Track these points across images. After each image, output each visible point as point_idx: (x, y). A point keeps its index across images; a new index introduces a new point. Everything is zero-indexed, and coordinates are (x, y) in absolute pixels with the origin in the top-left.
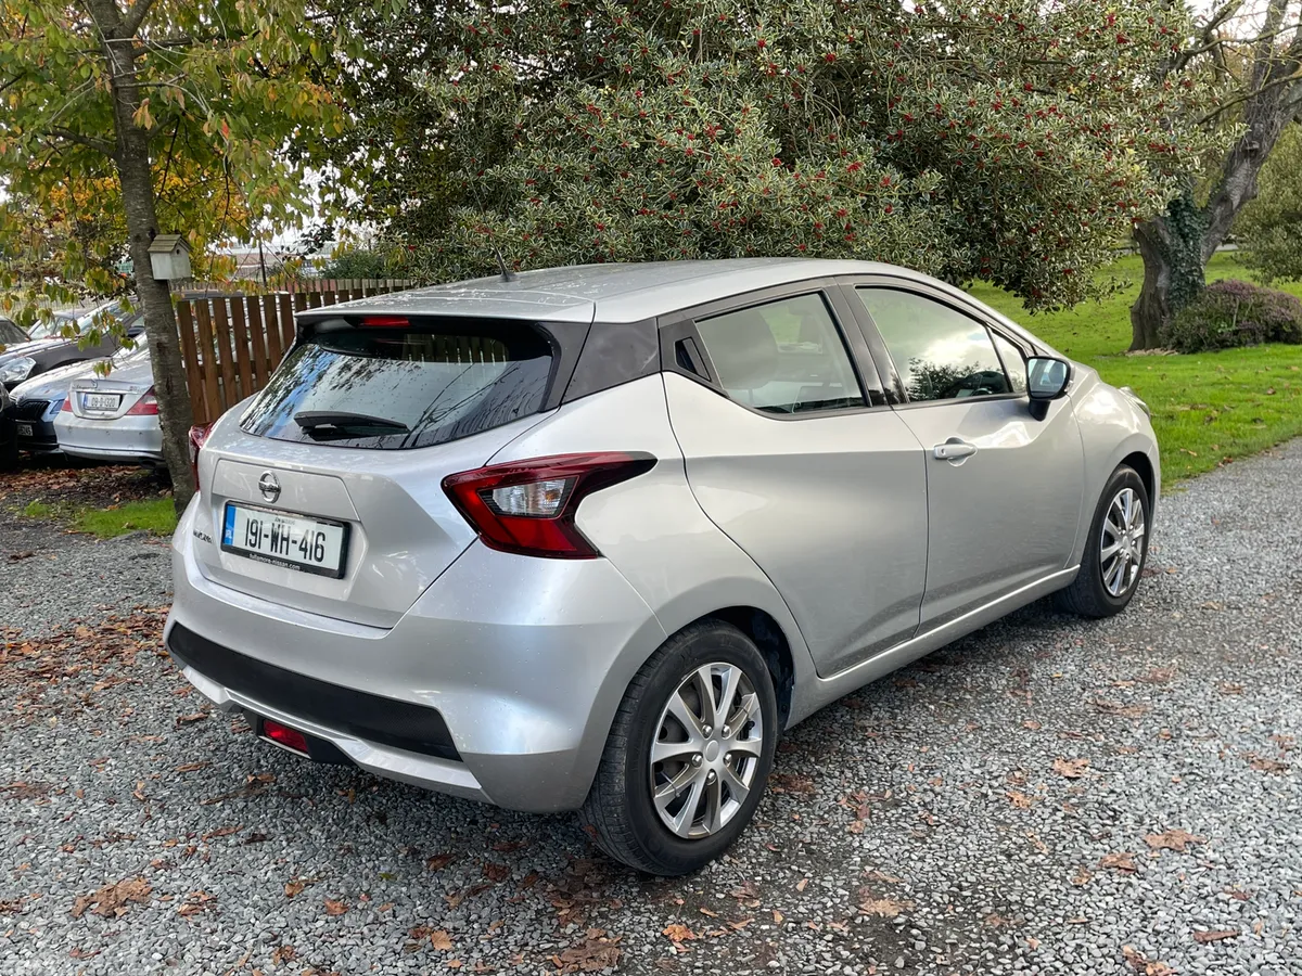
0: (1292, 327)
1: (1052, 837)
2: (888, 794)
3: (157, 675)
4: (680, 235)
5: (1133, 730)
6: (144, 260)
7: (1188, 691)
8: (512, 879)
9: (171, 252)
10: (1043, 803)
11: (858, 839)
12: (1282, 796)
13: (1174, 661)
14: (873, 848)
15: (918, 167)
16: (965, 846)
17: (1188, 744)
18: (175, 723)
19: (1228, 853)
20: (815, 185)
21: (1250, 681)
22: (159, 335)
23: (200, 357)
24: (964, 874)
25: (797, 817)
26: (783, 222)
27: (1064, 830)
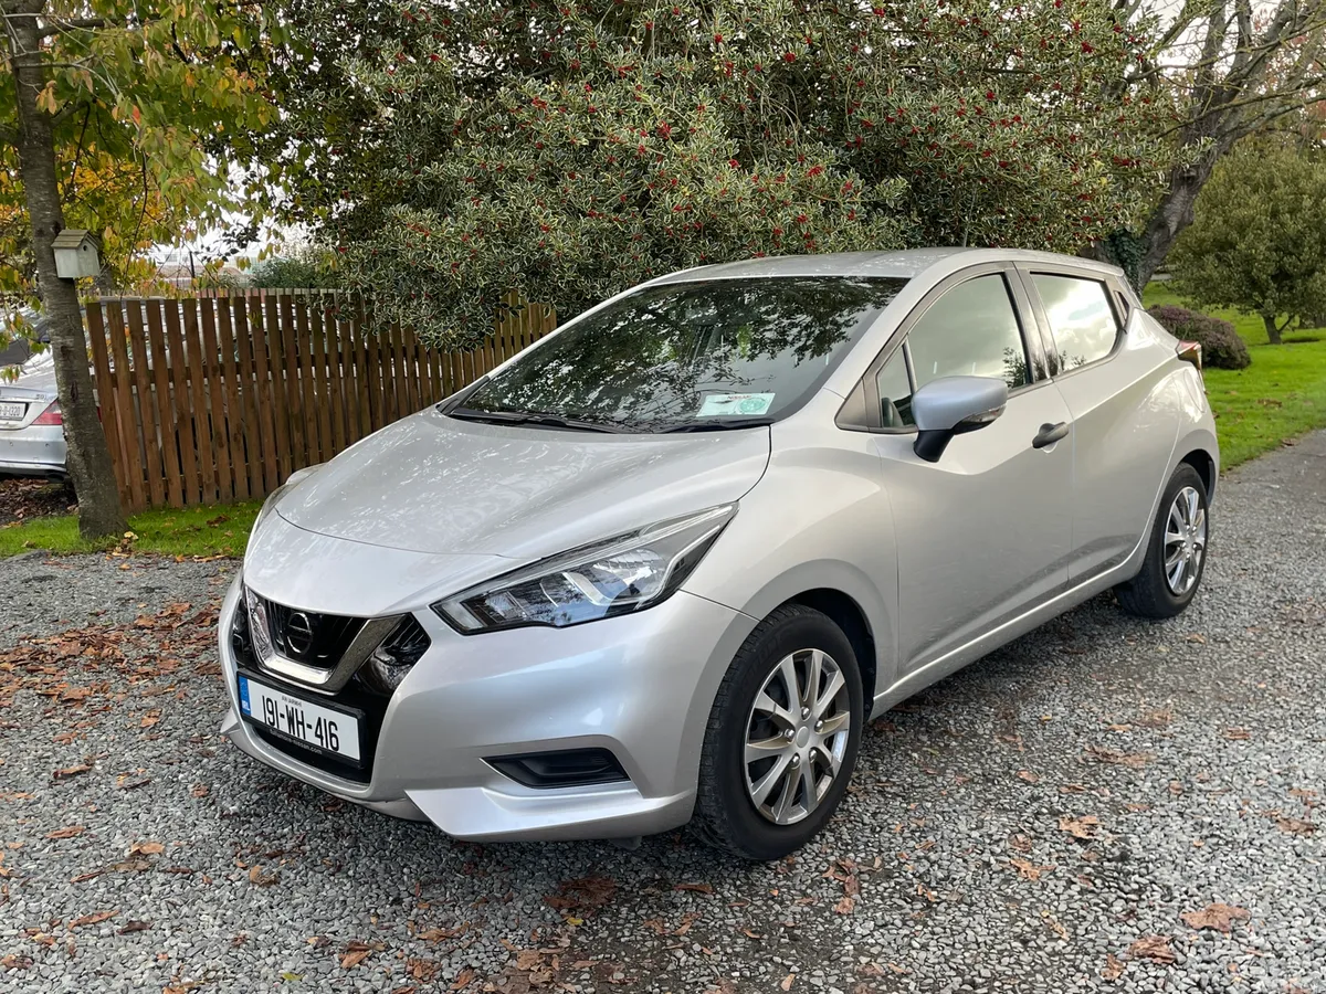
0: (1227, 353)
1: (1070, 917)
2: (878, 863)
3: (37, 718)
4: (630, 240)
5: (1139, 783)
6: (47, 257)
7: (1191, 736)
8: (442, 977)
9: (77, 249)
10: (1053, 873)
11: (848, 921)
12: (1318, 864)
13: (1169, 701)
14: (866, 932)
15: (876, 176)
16: (973, 929)
17: (1202, 799)
18: (52, 778)
19: (1274, 938)
20: (774, 189)
21: (1254, 724)
22: (63, 337)
23: (112, 365)
24: (977, 967)
25: (776, 893)
26: (741, 227)
27: (1083, 909)
